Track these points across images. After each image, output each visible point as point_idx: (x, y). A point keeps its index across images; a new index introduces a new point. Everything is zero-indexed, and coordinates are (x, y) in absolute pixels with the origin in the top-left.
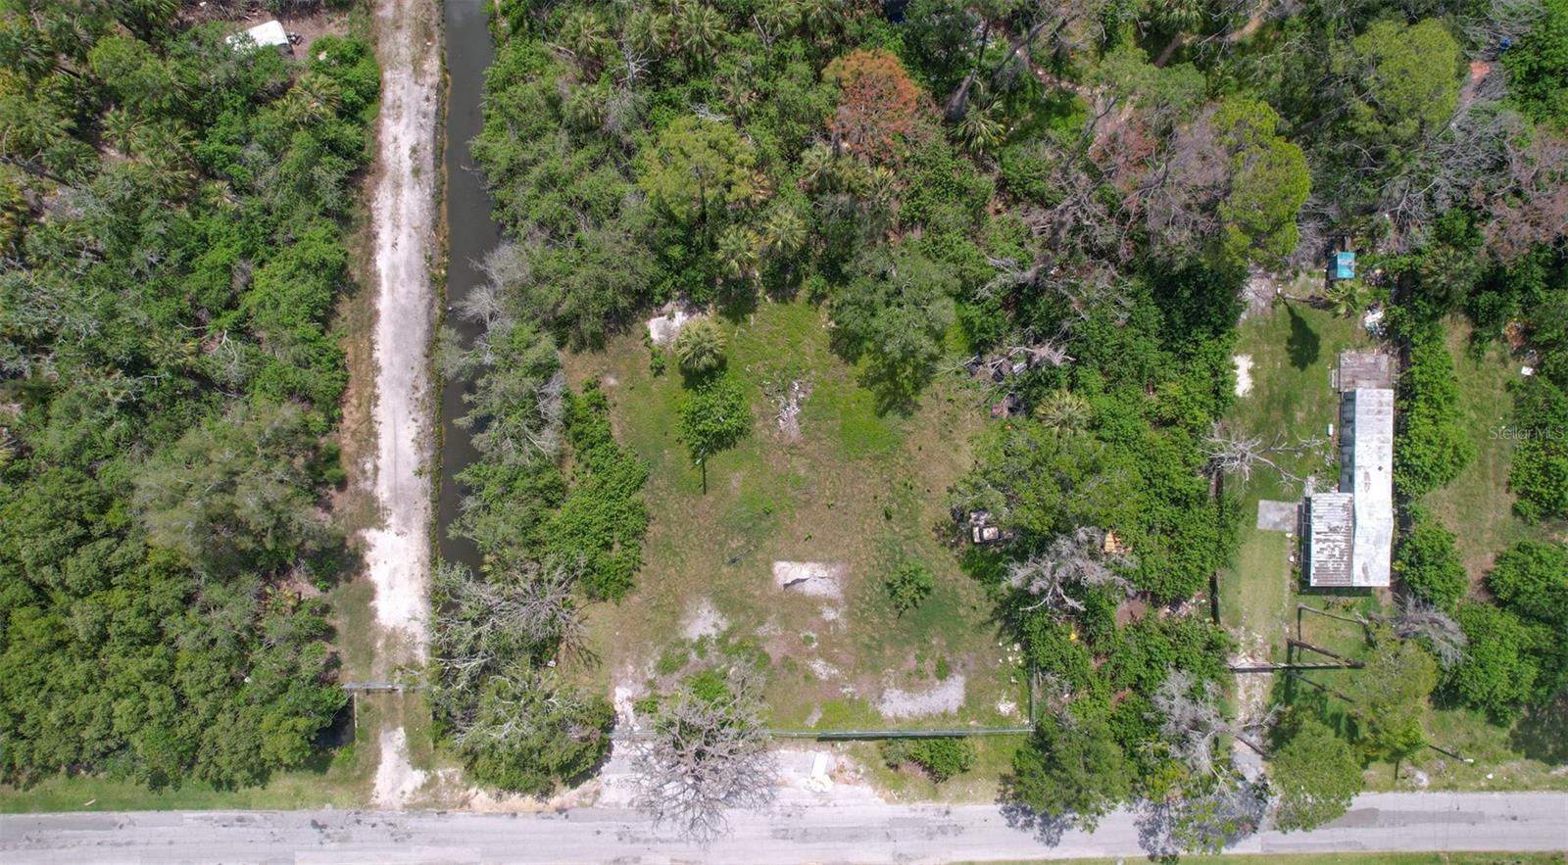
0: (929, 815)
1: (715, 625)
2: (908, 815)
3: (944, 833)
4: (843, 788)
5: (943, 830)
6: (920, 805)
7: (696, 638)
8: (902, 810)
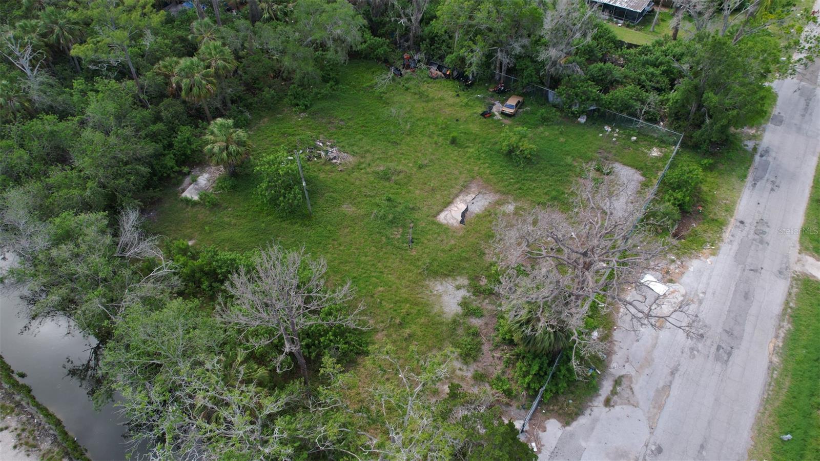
0: (740, 235)
1: (458, 288)
2: (735, 247)
3: (764, 233)
4: (685, 279)
5: (759, 233)
6: (726, 236)
7: (459, 310)
8: (728, 248)
